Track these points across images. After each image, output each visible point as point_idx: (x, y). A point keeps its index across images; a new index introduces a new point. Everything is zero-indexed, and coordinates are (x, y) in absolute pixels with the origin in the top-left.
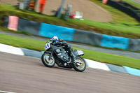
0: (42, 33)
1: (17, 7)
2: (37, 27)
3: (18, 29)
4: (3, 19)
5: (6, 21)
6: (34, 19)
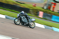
0: (53, 19)
1: (43, 8)
2: (51, 17)
3: (43, 17)
4: (37, 12)
5: (38, 13)
6: (50, 13)
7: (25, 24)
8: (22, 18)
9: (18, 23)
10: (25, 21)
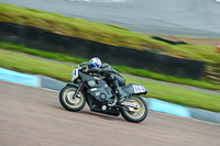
7: (104, 108)
8: (92, 83)
9: (77, 103)
10: (103, 96)
